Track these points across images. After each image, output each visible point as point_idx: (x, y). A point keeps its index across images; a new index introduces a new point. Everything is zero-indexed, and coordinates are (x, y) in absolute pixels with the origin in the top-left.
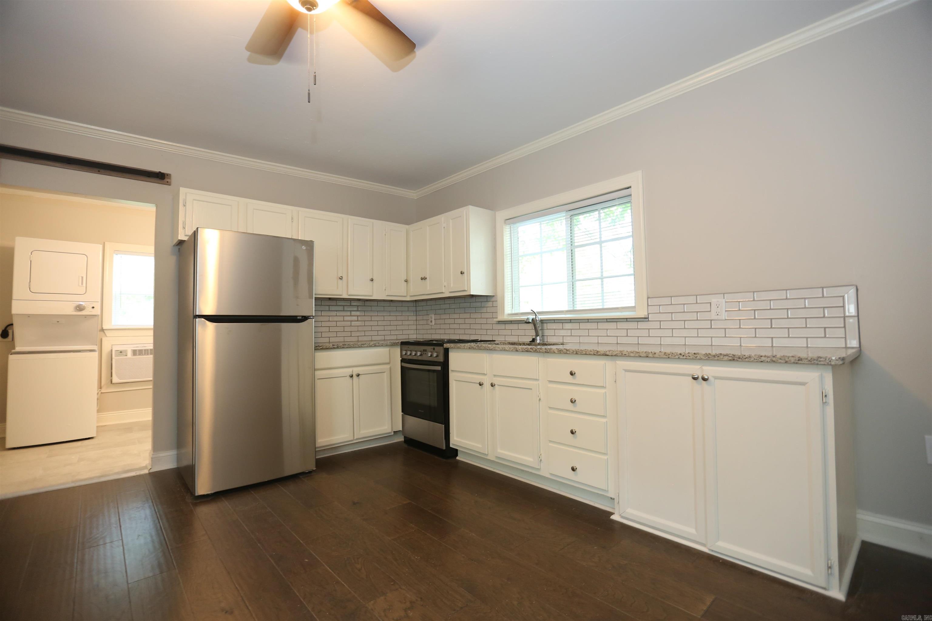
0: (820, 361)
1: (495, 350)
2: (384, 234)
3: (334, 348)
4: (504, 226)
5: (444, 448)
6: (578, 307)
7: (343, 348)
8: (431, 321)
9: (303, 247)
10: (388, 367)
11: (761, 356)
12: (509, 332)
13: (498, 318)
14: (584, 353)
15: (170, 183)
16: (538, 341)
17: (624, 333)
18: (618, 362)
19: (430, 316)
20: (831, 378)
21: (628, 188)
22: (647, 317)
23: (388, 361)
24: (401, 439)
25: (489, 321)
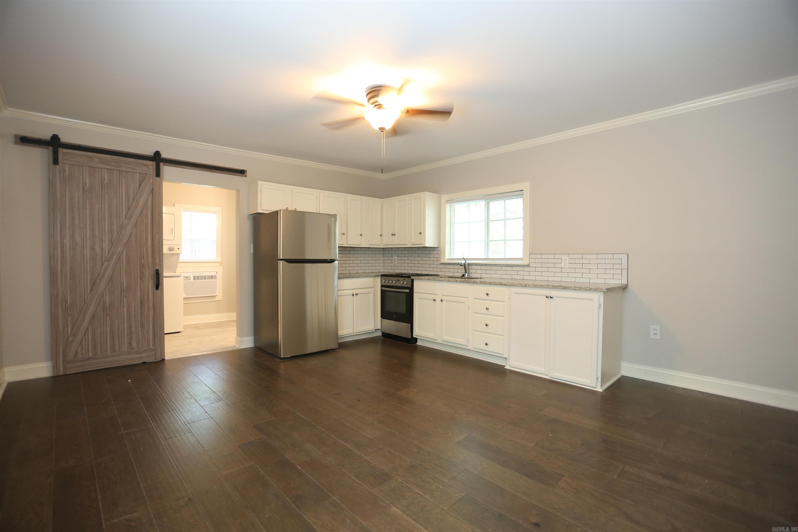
0: (598, 290)
1: (444, 281)
2: (368, 205)
3: (344, 278)
4: (446, 205)
5: (410, 338)
6: (490, 257)
7: (349, 278)
8: (395, 261)
9: (332, 218)
10: (373, 289)
11: (576, 287)
12: (448, 270)
13: (441, 261)
14: (494, 284)
15: (247, 175)
16: (466, 276)
17: (516, 273)
18: (511, 289)
19: (394, 257)
20: (603, 297)
21: (522, 191)
22: (529, 265)
23: (373, 286)
24: (379, 334)
25: (435, 263)
